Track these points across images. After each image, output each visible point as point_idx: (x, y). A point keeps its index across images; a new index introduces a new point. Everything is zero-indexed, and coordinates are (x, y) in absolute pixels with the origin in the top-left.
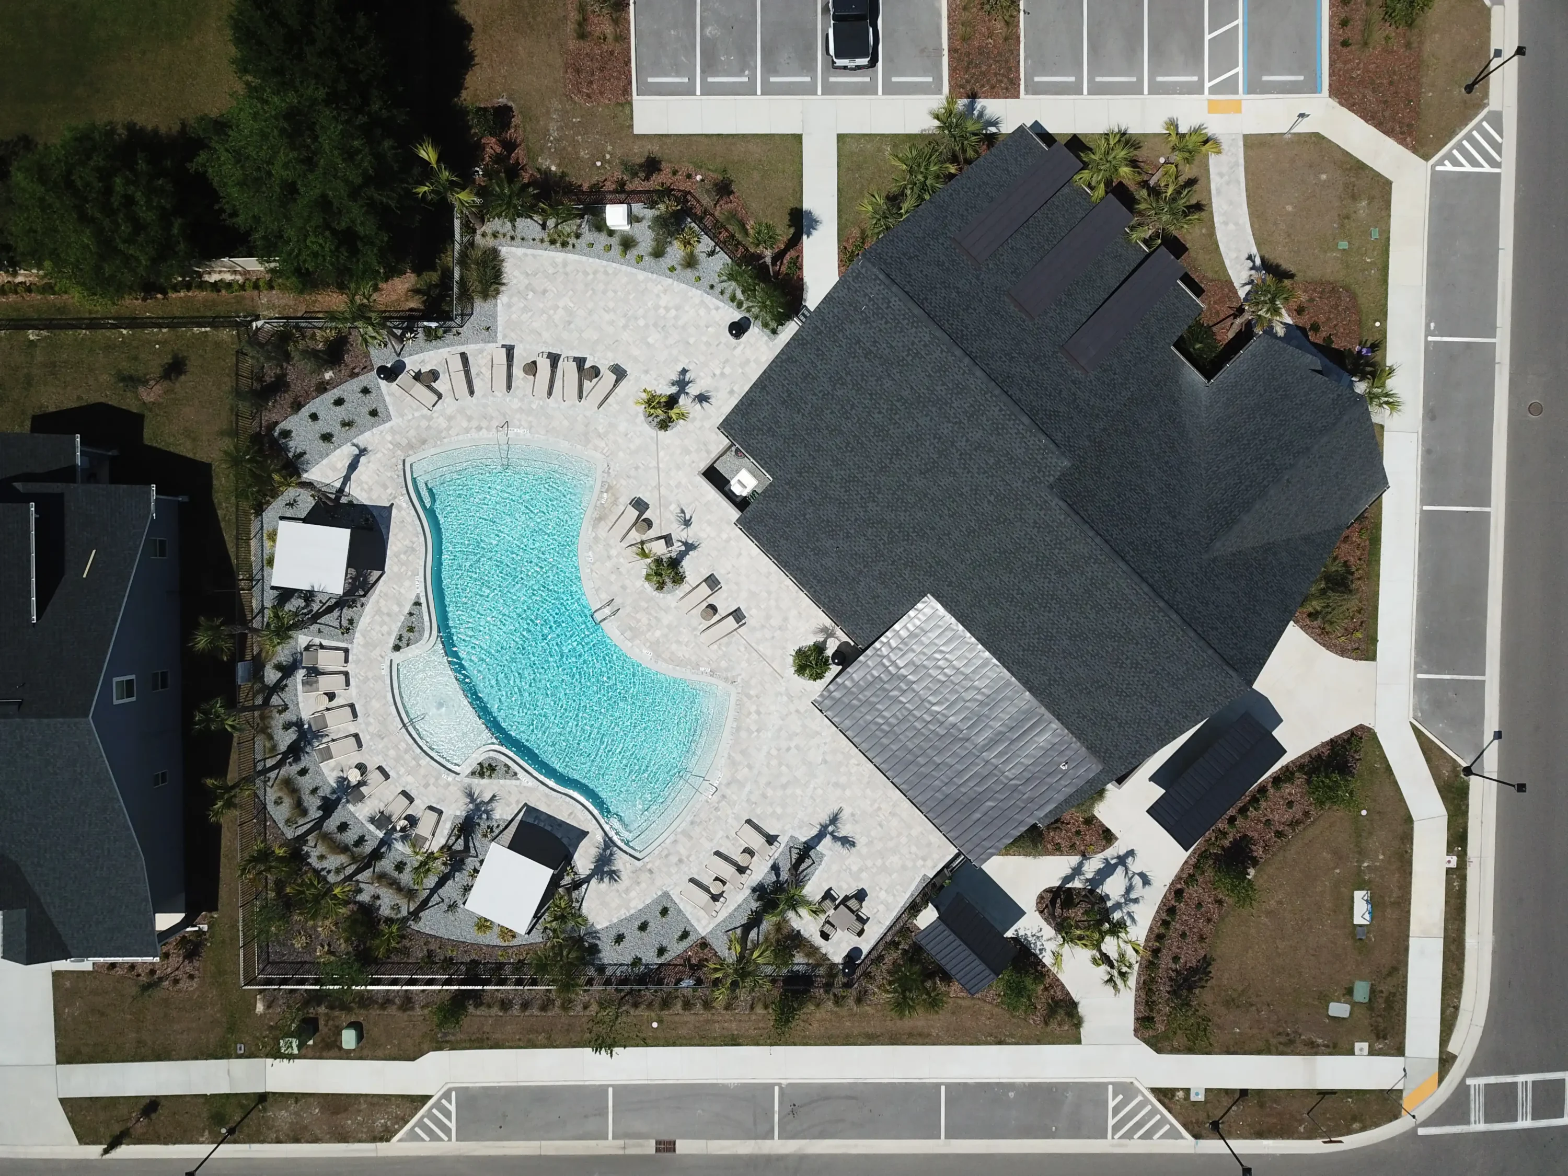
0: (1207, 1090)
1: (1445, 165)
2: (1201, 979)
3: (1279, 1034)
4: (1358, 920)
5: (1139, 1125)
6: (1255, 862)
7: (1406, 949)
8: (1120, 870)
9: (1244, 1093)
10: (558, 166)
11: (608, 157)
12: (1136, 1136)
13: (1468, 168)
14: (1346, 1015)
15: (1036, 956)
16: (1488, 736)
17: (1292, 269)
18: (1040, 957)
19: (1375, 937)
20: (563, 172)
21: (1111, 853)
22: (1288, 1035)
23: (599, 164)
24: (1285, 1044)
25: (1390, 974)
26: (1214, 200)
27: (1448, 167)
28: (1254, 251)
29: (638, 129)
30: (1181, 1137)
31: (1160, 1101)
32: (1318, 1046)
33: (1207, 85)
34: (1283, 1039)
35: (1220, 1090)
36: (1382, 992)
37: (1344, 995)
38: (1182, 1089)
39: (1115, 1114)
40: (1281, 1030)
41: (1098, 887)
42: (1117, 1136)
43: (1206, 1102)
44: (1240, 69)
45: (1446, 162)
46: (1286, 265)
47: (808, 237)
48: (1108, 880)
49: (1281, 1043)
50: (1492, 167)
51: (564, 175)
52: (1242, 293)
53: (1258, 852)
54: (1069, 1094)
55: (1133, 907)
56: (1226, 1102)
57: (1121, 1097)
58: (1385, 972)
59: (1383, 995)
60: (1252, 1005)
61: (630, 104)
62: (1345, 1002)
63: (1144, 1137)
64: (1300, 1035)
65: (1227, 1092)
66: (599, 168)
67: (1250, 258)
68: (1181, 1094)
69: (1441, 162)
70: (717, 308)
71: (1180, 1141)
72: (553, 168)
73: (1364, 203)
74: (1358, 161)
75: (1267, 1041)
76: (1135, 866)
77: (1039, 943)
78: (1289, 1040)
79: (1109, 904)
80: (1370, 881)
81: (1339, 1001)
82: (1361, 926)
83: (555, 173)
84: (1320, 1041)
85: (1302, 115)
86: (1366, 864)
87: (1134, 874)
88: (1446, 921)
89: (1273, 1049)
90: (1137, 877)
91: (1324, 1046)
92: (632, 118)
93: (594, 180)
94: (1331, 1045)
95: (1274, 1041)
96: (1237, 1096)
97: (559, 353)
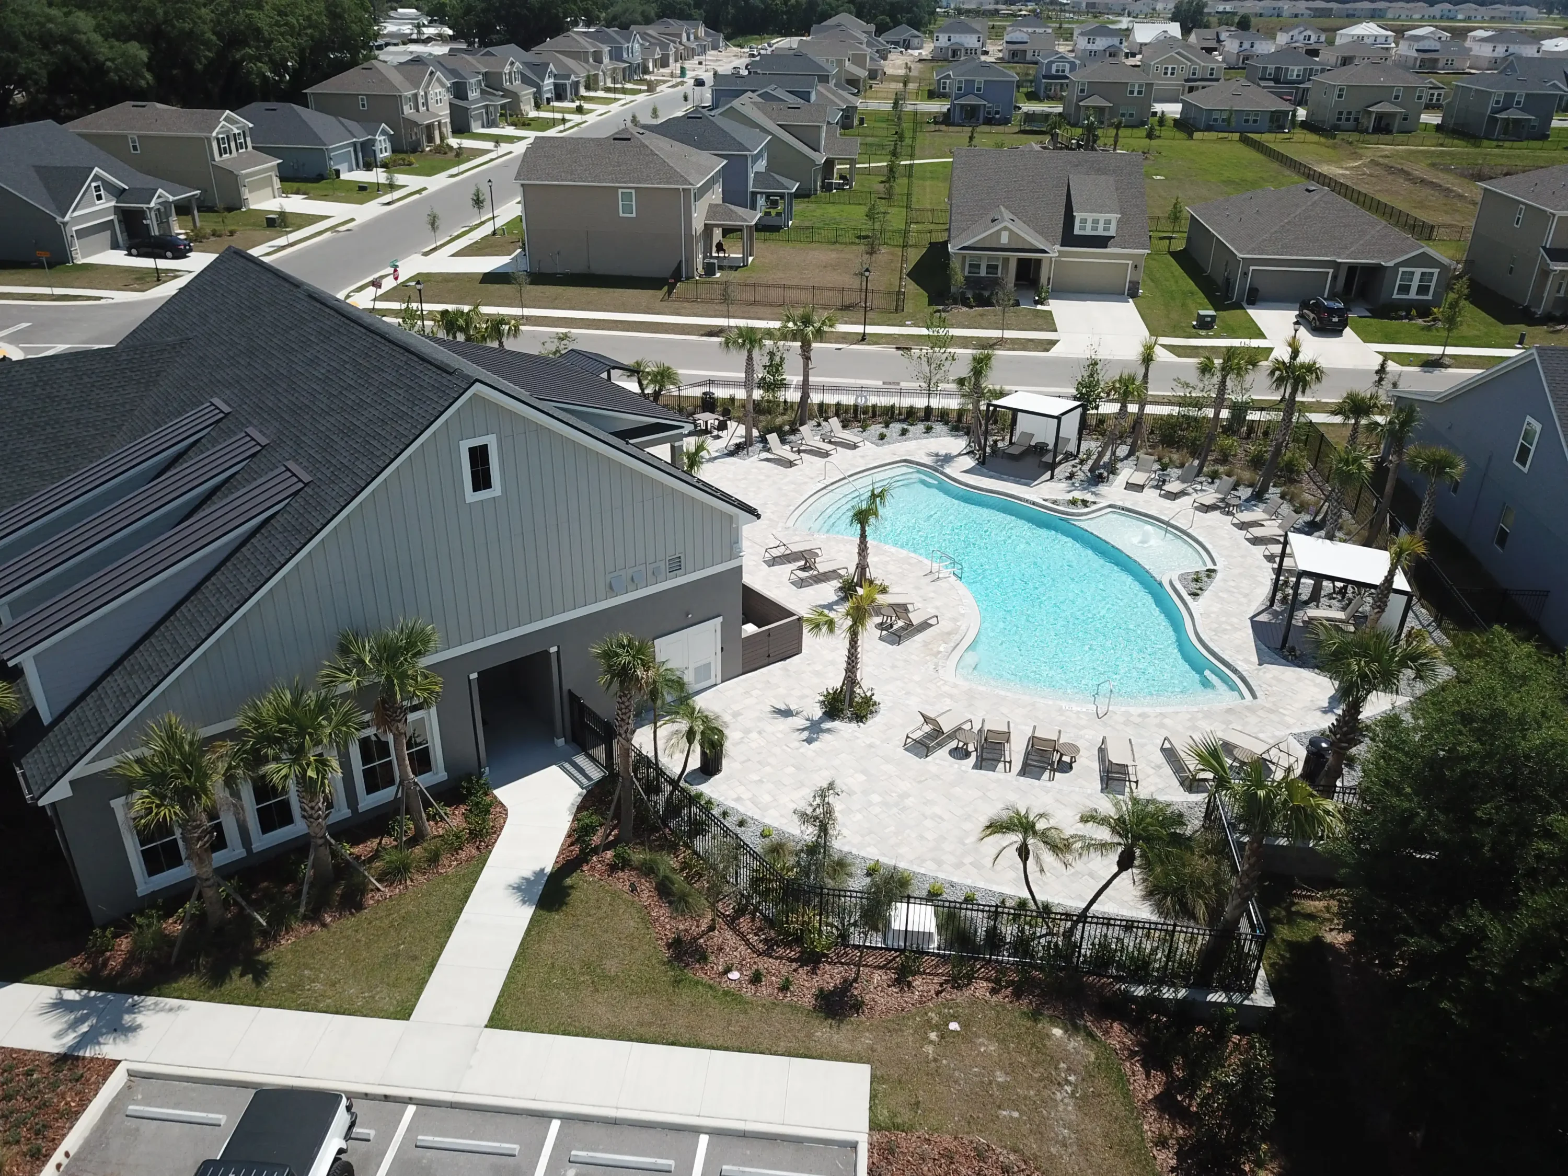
10: (1049, 1036)
11: (933, 1036)
20: (1036, 1021)
23: (954, 1026)
29: (863, 1072)
47: (542, 870)
51: (1035, 1015)
61: (874, 1126)
66: (955, 1018)
70: (738, 799)
72: (1057, 1032)
83: (1053, 1021)
92: (873, 1097)
93: (961, 997)
97: (1022, 779)
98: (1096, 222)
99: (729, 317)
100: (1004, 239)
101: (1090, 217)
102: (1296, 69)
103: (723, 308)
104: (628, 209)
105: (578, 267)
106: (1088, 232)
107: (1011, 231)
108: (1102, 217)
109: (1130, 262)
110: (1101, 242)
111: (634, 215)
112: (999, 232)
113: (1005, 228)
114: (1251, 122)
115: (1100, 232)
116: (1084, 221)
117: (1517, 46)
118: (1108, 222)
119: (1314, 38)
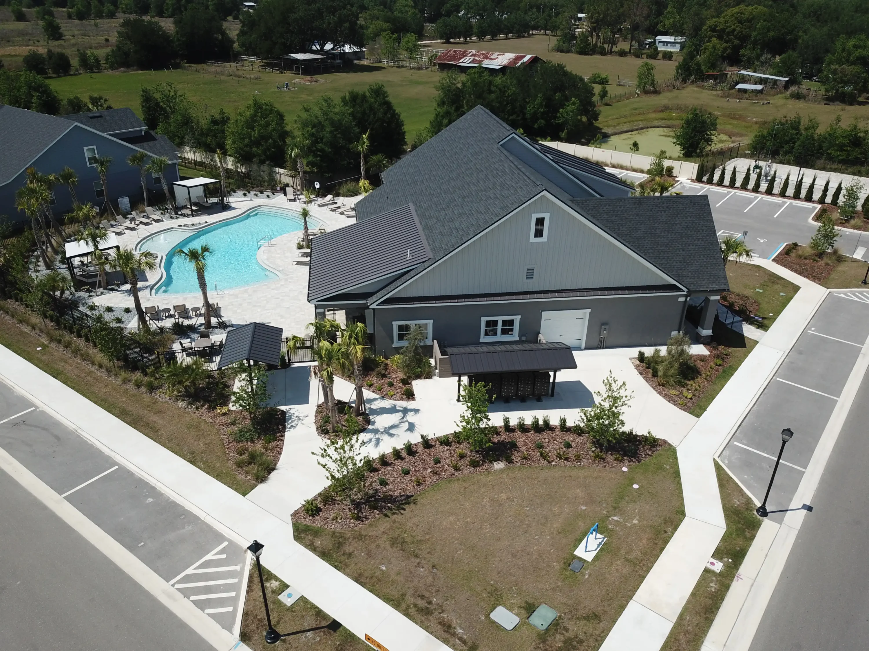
0: (303, 599)
2: (390, 509)
3: (422, 597)
4: (580, 552)
5: (208, 590)
6: (509, 461)
7: (622, 608)
8: (399, 415)
9: (335, 625)
12: (192, 598)
14: (509, 626)
15: (284, 427)
16: (797, 502)
18: (287, 430)
19: (590, 575)
21: (402, 404)
22: (430, 603)
24: (420, 610)
25: (587, 618)
30: (229, 628)
31: (251, 576)
32: (454, 634)
34: (421, 603)
35: (313, 607)
36: (567, 630)
37: (520, 607)
38: (281, 581)
39: (202, 566)
40: (427, 594)
41: (373, 415)
42: (177, 586)
43: (291, 609)
48: (385, 415)
49: (415, 606)
53: (516, 457)
54: (188, 528)
55: (385, 437)
56: (309, 622)
57: (224, 556)
58: (582, 612)
59: (566, 634)
60: (417, 556)
62: (517, 615)
63: (198, 604)
64: (443, 611)
65: (319, 613)
68: (275, 584)
71: (225, 632)
75: (403, 595)
76: (411, 417)
77: (296, 422)
78: (427, 608)
79: (370, 427)
80: (612, 530)
81: (510, 609)
82: (580, 559)
84: (459, 631)
86: (615, 518)
87: (407, 421)
88: (685, 609)
89: (404, 606)
90: (407, 424)
91: (460, 639)
94: (470, 644)
95: (410, 599)
96: (325, 623)
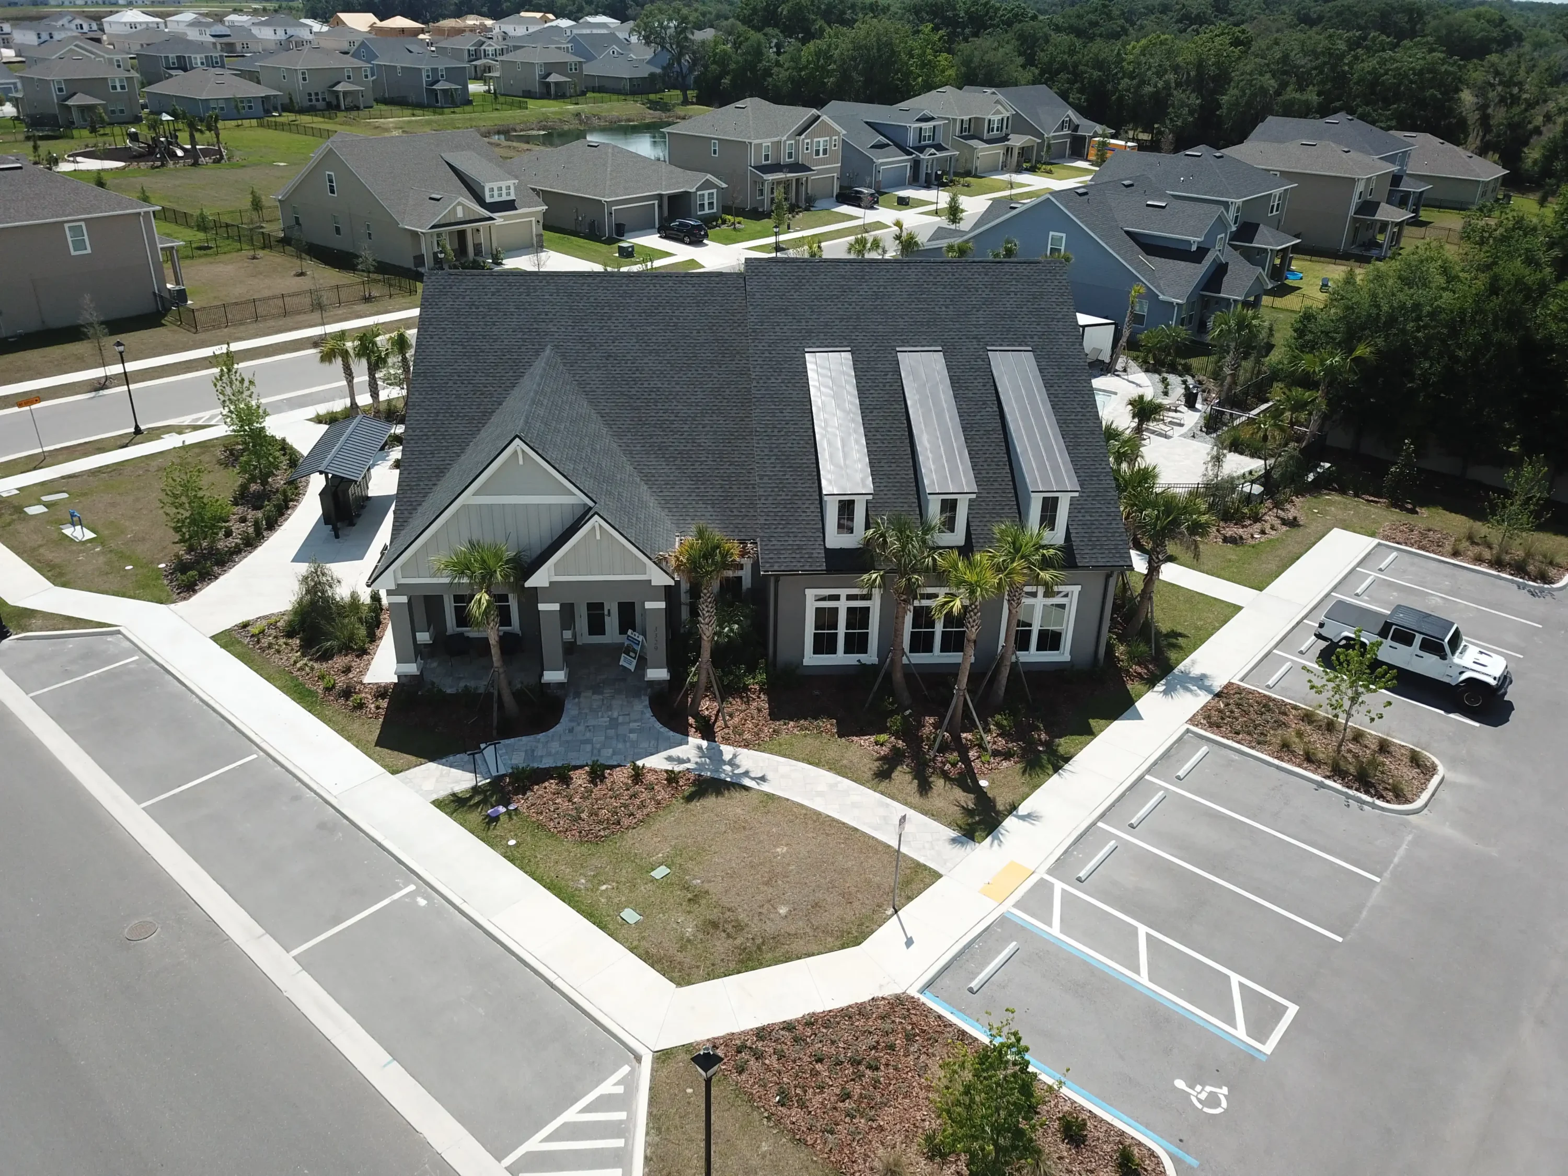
1: (618, 1083)
13: (571, 1115)
17: (696, 805)
26: (878, 795)
27: (609, 1087)
28: (765, 787)
33: (1059, 886)
44: (1055, 930)
45: (620, 1090)
46: (710, 801)
50: (528, 1154)
52: (727, 751)
67: (763, 779)
69: (630, 1083)
73: (689, 931)
74: (761, 965)
85: (909, 942)
98: (500, 189)
99: (323, 324)
100: (460, 214)
101: (495, 185)
102: (198, 56)
103: (316, 316)
104: (79, 245)
105: (34, 326)
106: (496, 199)
107: (464, 206)
108: (504, 184)
109: (533, 219)
110: (509, 205)
111: (89, 251)
112: (454, 208)
113: (459, 204)
114: (246, 108)
115: (505, 198)
116: (492, 190)
117: (292, 29)
118: (508, 188)
119: (86, 28)
